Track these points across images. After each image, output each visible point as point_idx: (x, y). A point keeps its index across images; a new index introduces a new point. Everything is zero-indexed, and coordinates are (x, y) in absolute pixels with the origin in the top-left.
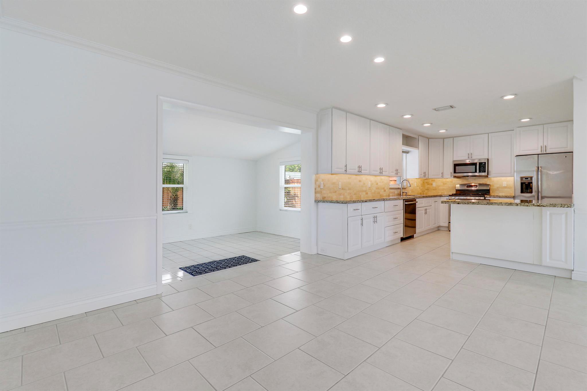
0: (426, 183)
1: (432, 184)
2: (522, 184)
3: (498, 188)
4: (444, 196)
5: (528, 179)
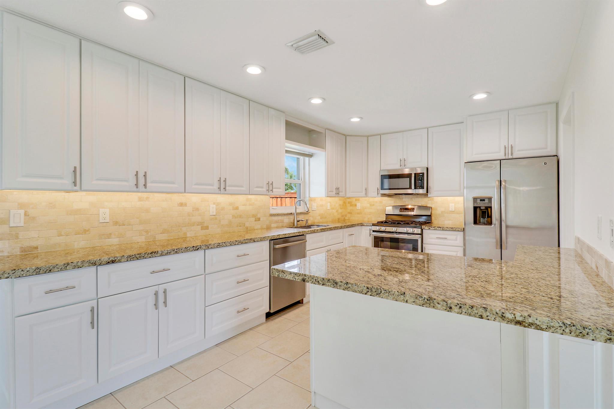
0: (349, 203)
1: (356, 205)
2: (475, 208)
3: (442, 212)
4: (366, 225)
5: (484, 200)
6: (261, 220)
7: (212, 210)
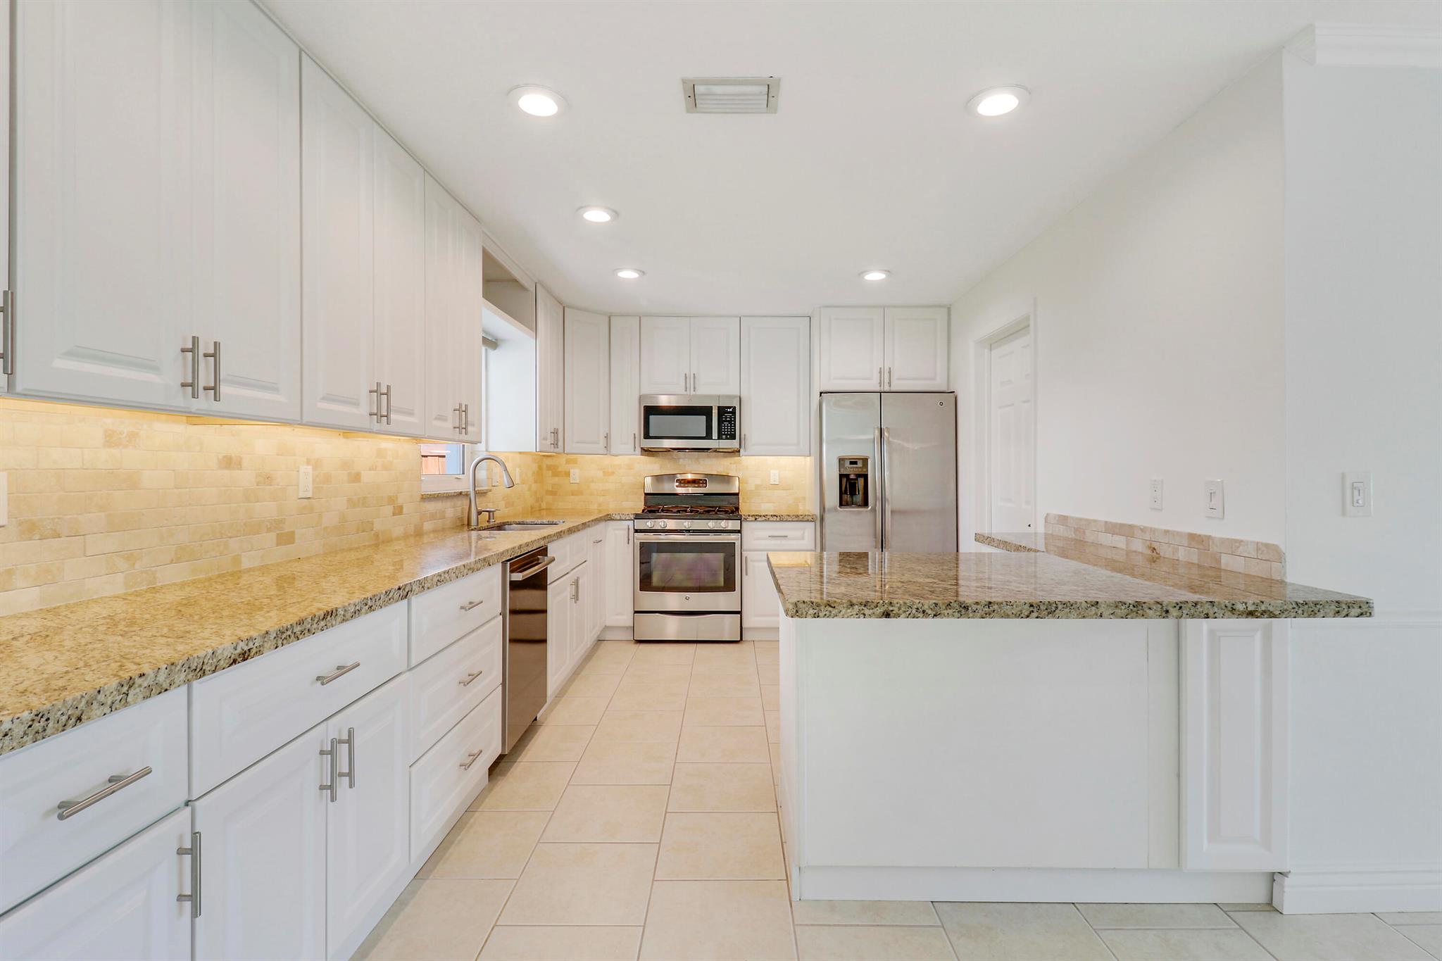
0: (549, 467)
1: (568, 474)
2: (841, 476)
3: (757, 487)
4: (618, 518)
5: (855, 463)
6: (405, 510)
7: (305, 480)
